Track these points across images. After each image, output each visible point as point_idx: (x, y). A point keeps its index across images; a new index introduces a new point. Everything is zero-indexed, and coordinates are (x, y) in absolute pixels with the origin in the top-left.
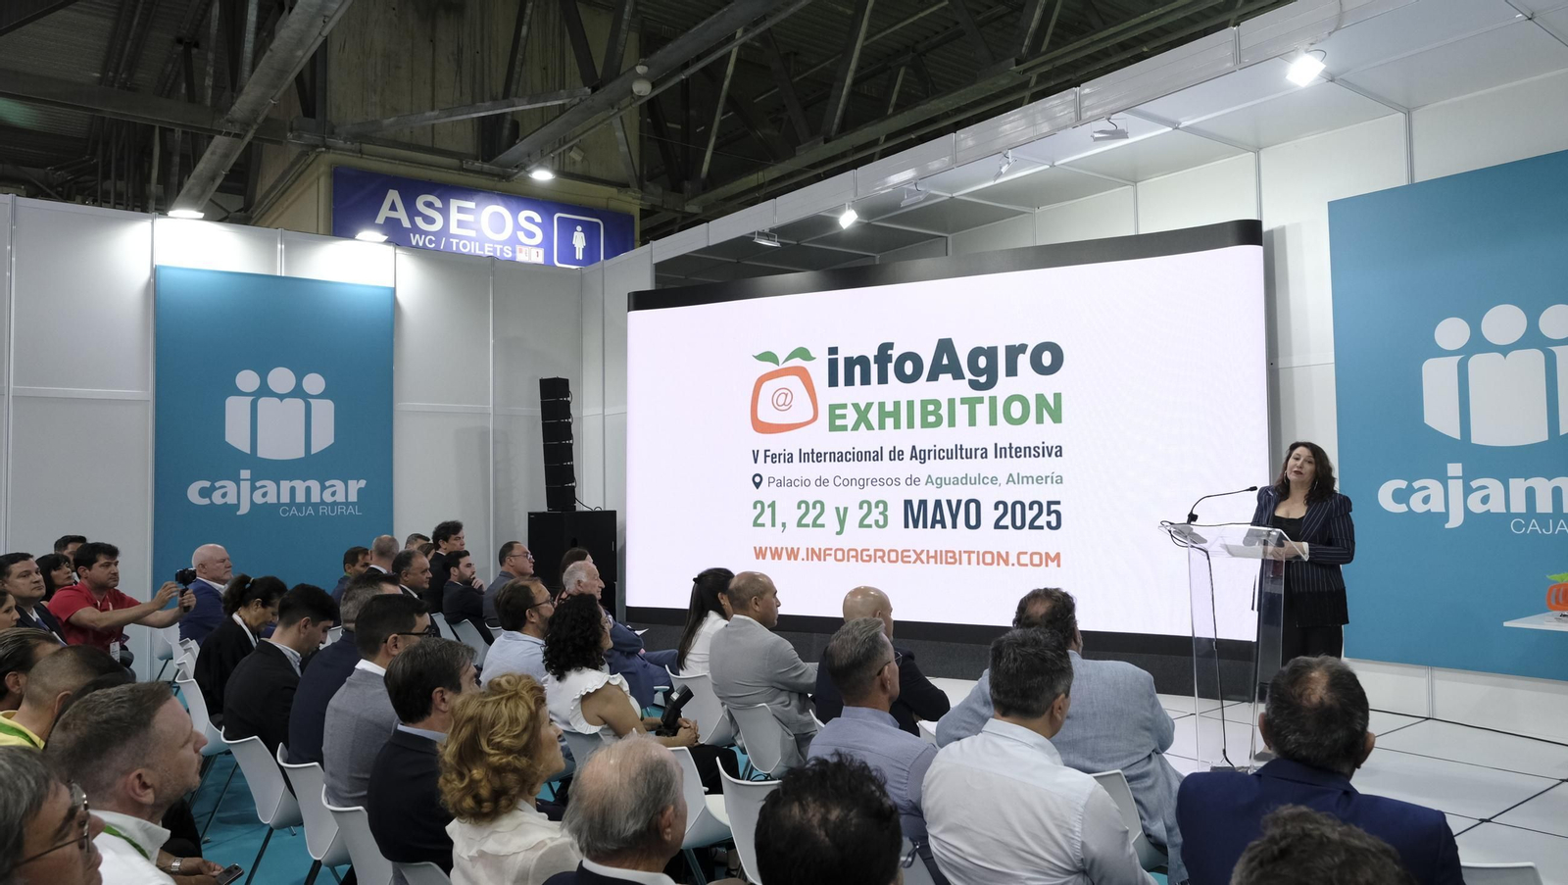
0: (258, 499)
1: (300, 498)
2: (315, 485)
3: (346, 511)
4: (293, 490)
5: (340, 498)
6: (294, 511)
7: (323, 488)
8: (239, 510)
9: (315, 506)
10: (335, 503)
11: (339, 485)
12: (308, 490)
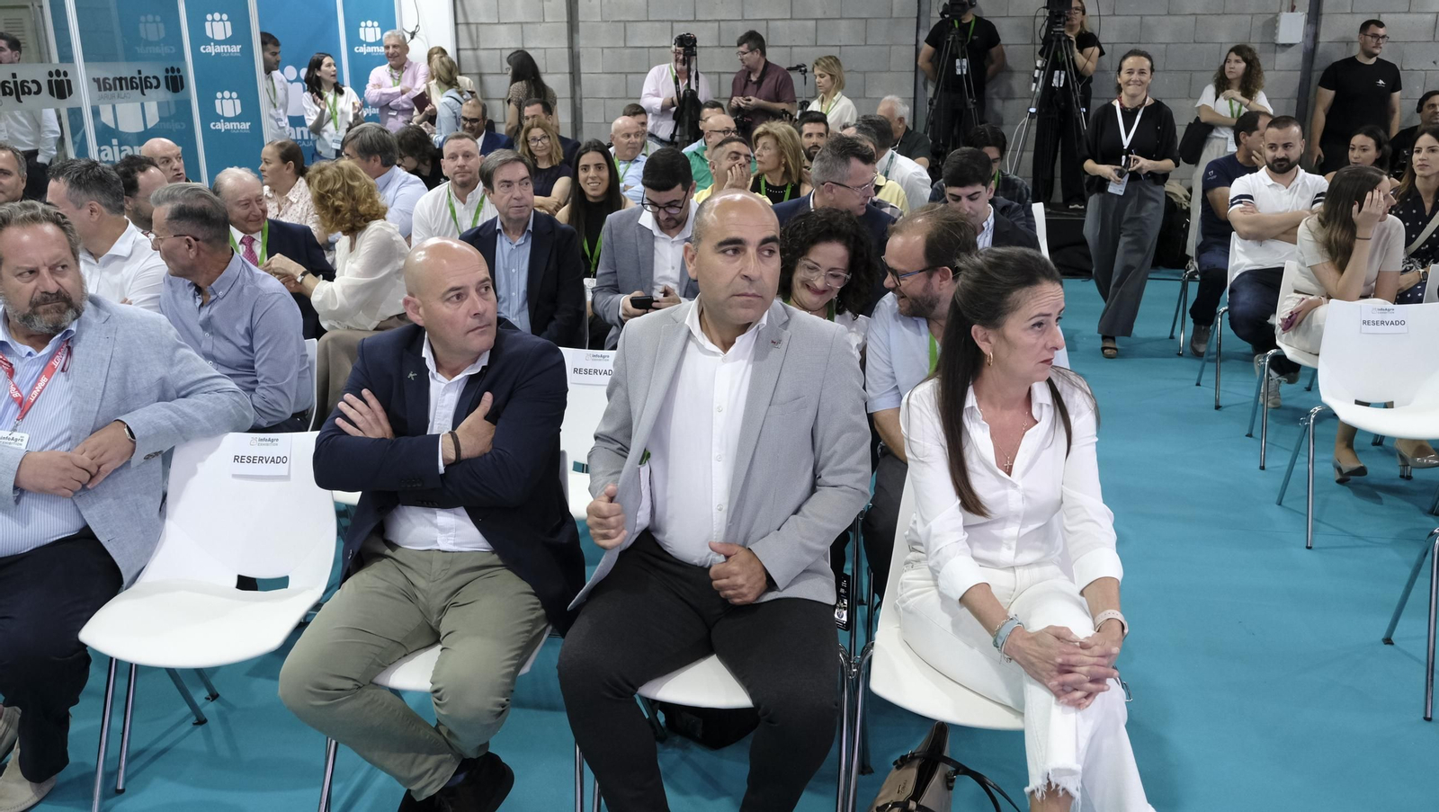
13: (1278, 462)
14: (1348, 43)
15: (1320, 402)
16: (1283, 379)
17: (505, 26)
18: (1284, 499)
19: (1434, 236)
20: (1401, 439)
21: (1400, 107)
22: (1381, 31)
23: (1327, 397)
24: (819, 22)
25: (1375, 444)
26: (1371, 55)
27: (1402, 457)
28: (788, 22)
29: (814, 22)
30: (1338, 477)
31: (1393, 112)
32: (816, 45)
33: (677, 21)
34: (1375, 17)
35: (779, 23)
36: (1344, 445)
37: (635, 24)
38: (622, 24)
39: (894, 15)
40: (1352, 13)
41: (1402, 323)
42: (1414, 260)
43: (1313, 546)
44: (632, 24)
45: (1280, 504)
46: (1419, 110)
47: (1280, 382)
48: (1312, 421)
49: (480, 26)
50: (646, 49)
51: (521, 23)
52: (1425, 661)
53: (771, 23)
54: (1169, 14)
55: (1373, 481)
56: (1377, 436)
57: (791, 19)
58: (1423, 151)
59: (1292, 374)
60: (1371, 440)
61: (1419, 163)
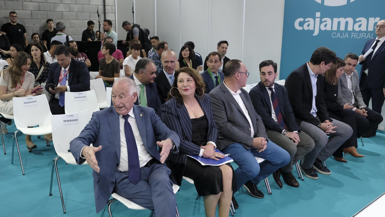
0: (323, 28)
1: (342, 28)
2: (350, 20)
3: (366, 36)
4: (339, 23)
5: (363, 28)
6: (339, 35)
7: (355, 22)
8: (314, 33)
9: (350, 33)
10: (360, 31)
11: (364, 20)
12: (347, 23)
13: (9, 151)
14: (7, 18)
15: (17, 130)
16: (7, 124)
18: (13, 162)
19: (42, 75)
20: (45, 135)
21: (27, 37)
22: (15, 15)
23: (19, 128)
25: (38, 138)
26: (14, 22)
27: (46, 140)
30: (29, 150)
31: (25, 39)
34: (13, 11)
36: (28, 140)
40: (6, 9)
41: (36, 101)
42: (38, 82)
43: (25, 174)
45: (12, 164)
46: (32, 39)
47: (6, 125)
48: (15, 136)
52: (60, 196)
55: (39, 149)
56: (38, 136)
58: (34, 50)
59: (9, 122)
60: (37, 137)
61: (34, 54)
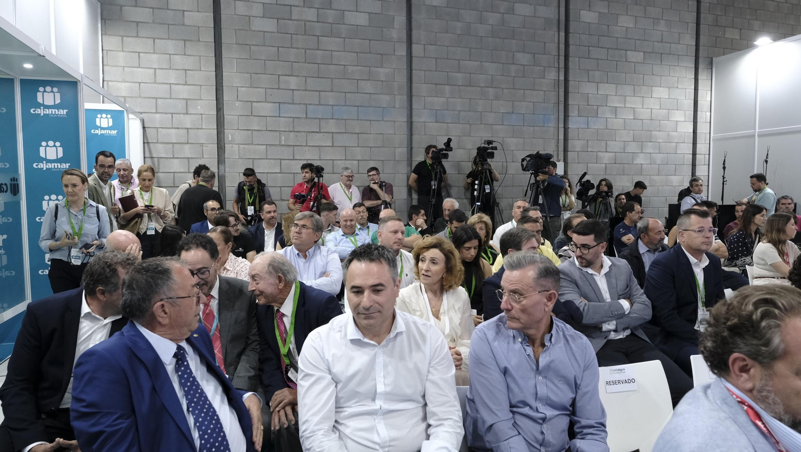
17: (177, 159)
24: (360, 162)
28: (343, 161)
29: (357, 161)
32: (358, 173)
33: (283, 159)
35: (339, 161)
37: (259, 160)
38: (252, 160)
39: (396, 159)
44: (257, 160)
49: (160, 160)
50: (266, 174)
51: (188, 158)
53: (334, 161)
54: (513, 162)
57: (345, 160)
